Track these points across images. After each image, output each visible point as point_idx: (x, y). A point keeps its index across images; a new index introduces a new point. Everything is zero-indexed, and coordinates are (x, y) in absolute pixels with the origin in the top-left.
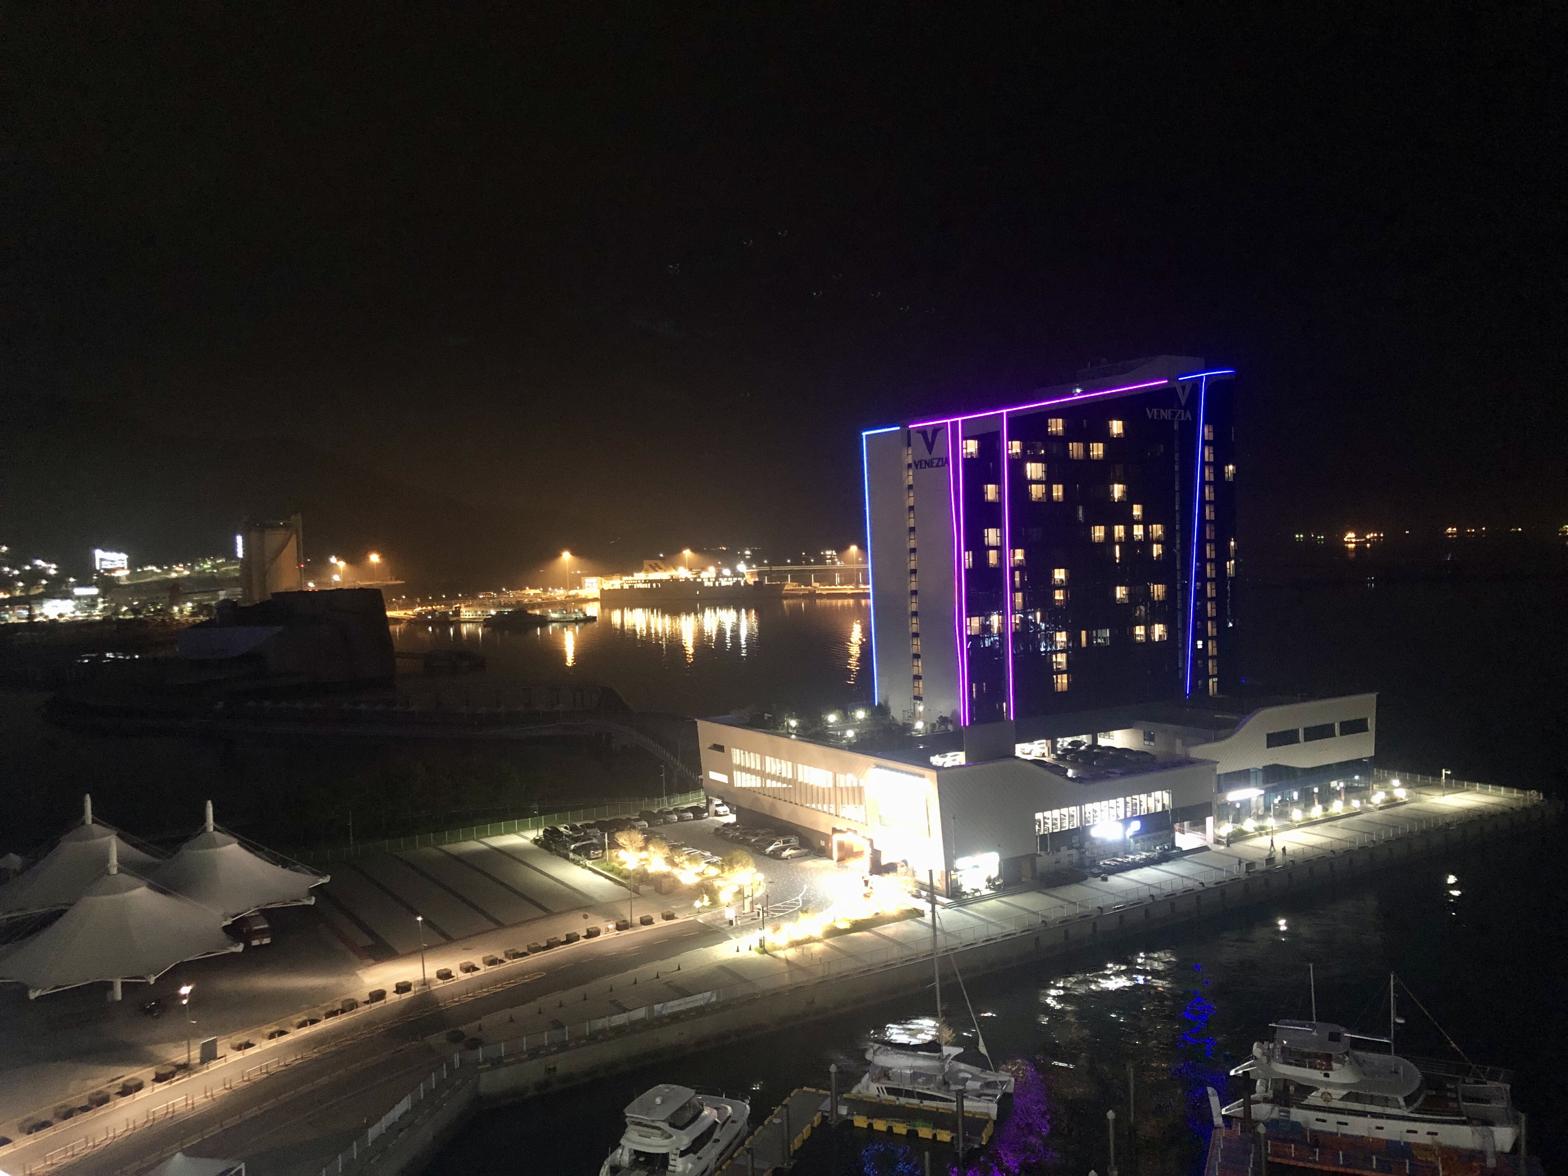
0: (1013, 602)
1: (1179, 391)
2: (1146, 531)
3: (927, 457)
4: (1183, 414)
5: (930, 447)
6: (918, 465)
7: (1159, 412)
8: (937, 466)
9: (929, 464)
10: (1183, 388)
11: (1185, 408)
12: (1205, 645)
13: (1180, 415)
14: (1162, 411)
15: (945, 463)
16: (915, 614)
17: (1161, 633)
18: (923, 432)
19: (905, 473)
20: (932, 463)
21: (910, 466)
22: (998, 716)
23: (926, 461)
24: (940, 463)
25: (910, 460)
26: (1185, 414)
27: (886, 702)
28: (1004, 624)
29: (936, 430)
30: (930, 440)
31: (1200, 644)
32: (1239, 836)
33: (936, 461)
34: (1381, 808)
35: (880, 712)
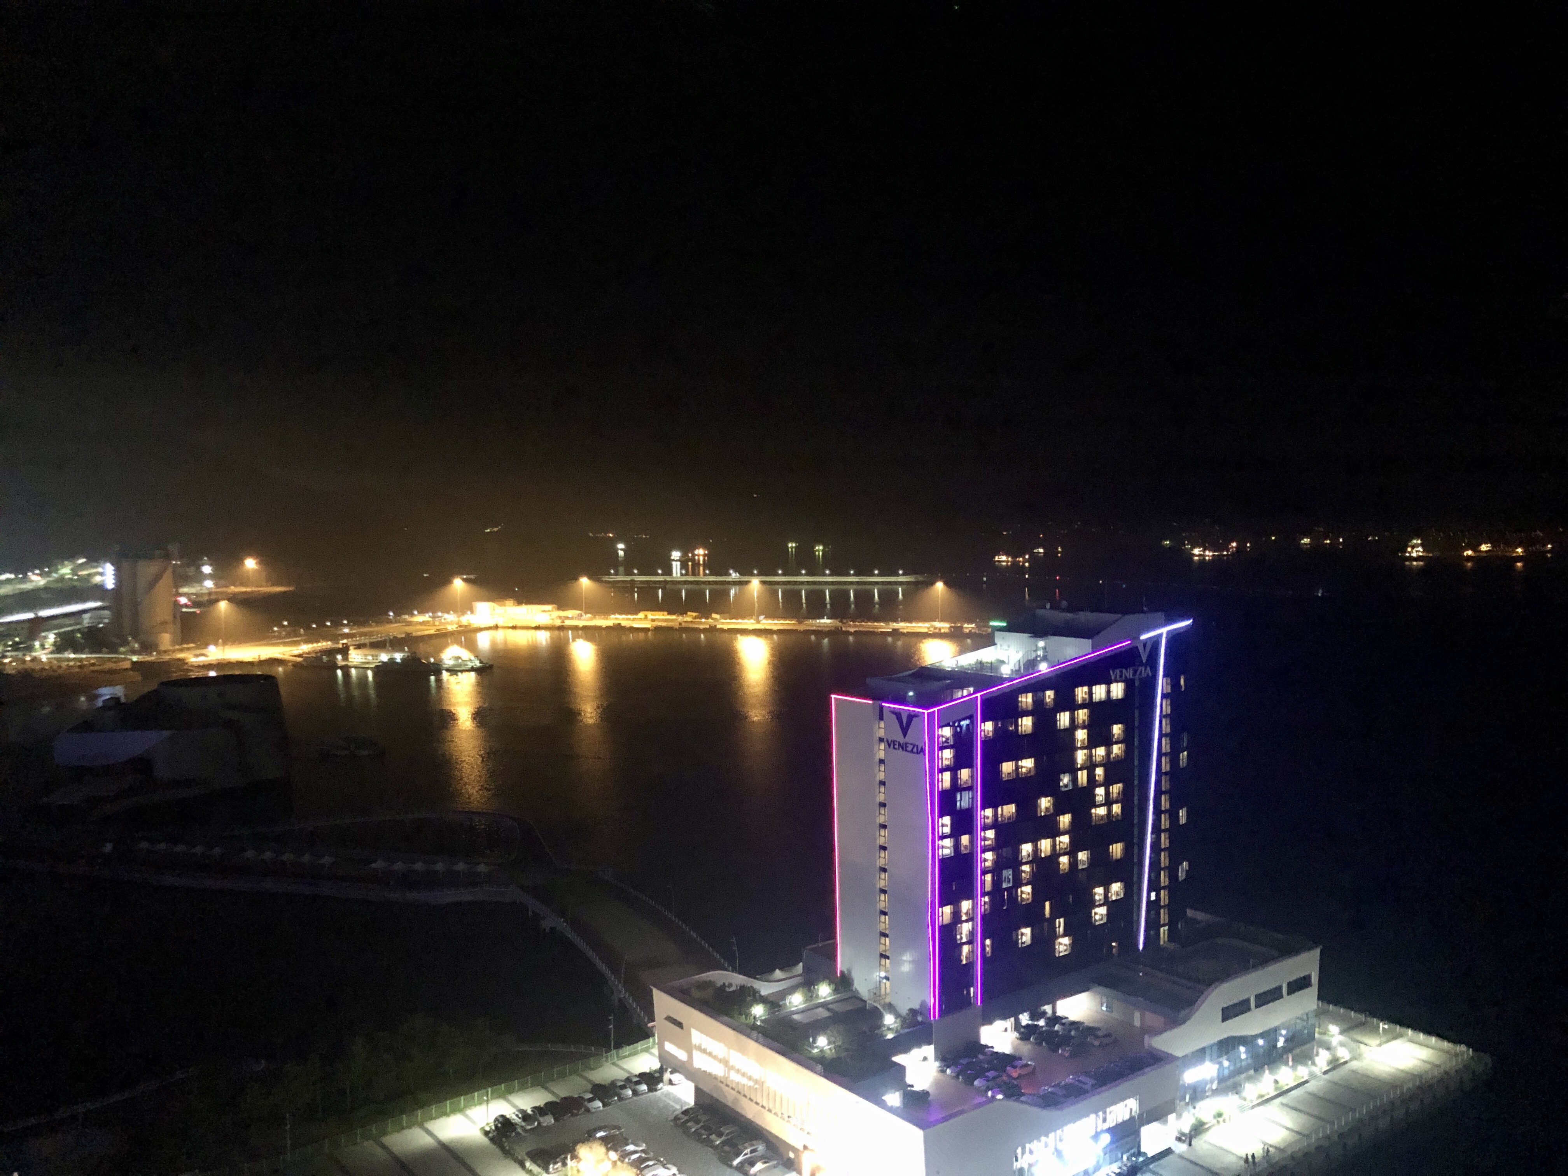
0: (983, 883)
1: (1141, 649)
2: (1107, 793)
3: (900, 738)
4: (1143, 669)
5: (905, 730)
6: (891, 744)
7: (1121, 672)
8: (912, 751)
9: (903, 747)
10: (1145, 646)
11: (1146, 665)
12: (1158, 895)
13: (1141, 672)
14: (1124, 671)
15: (921, 751)
16: (884, 891)
17: (1117, 889)
18: (898, 715)
19: (876, 747)
20: (906, 747)
21: (881, 740)
22: (966, 1002)
23: (899, 742)
24: (915, 750)
25: (882, 733)
26: (1145, 670)
27: (849, 971)
28: (975, 906)
29: (911, 717)
30: (904, 724)
31: (1153, 896)
32: (1199, 1129)
33: (910, 748)
34: (1325, 1073)
35: (843, 983)
